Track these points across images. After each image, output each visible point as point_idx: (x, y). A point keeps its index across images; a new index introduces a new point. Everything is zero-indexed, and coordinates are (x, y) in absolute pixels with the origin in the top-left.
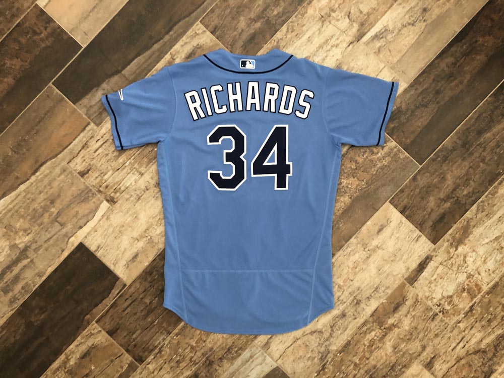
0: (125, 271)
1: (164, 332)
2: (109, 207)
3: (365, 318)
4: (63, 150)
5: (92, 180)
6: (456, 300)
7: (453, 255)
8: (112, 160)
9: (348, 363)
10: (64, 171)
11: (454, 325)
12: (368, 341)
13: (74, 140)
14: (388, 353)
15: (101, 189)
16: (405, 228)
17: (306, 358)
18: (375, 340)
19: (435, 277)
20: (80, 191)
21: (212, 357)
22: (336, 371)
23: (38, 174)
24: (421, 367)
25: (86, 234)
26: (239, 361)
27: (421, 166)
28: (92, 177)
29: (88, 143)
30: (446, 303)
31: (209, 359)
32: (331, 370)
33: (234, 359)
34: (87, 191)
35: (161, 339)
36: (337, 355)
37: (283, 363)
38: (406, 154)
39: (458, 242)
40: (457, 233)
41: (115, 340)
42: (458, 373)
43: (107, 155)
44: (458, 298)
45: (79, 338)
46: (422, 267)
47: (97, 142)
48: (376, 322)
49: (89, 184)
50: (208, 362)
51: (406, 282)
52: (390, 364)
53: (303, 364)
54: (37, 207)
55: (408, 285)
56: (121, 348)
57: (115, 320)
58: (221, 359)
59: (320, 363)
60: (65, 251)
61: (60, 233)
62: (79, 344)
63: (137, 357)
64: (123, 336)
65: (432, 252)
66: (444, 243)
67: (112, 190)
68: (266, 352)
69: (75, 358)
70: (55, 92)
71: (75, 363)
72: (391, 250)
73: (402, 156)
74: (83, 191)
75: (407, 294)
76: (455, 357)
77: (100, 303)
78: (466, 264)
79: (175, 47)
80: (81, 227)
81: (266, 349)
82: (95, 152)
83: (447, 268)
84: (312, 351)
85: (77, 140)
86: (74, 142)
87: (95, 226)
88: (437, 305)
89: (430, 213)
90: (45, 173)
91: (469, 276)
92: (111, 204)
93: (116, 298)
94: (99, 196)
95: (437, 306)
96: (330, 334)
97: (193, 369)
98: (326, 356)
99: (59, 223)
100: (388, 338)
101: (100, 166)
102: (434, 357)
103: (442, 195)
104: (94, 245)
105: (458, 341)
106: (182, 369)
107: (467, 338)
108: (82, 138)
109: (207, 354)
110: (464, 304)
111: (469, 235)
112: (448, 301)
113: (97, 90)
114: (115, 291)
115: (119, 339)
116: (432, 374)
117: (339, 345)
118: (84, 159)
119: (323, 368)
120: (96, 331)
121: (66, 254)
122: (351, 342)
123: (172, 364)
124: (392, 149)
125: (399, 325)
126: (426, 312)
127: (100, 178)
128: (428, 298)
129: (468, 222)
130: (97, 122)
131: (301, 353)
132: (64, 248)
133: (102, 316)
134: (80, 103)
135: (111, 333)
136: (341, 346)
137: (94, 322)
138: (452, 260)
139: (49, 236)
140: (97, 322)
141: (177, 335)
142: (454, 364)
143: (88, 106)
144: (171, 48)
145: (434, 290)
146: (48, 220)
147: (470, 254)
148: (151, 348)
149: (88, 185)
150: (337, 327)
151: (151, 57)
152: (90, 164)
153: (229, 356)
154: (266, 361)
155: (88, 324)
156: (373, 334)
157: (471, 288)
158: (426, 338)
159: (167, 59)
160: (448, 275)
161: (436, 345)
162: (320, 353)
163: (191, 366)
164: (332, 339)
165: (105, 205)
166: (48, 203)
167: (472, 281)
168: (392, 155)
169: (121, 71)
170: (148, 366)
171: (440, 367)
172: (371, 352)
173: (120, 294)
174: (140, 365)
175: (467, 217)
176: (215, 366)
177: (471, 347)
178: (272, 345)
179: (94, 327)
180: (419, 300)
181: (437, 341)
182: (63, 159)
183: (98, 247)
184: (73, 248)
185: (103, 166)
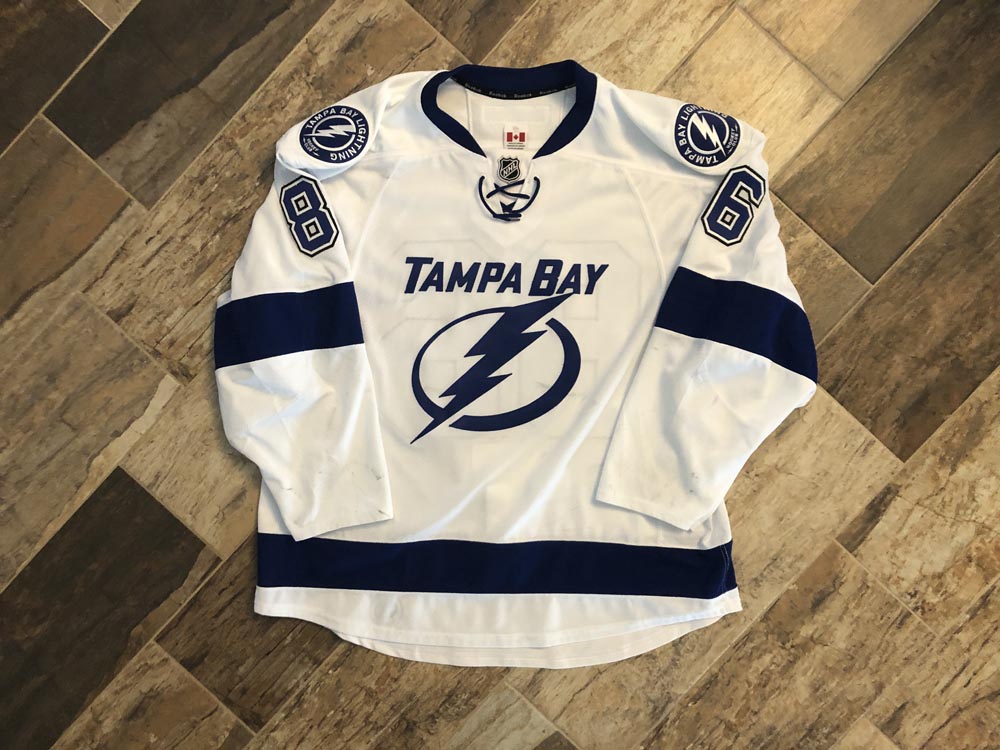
0: (217, 528)
1: (307, 659)
2: (179, 388)
3: (749, 624)
4: (72, 263)
5: (138, 328)
6: (951, 583)
7: (946, 484)
8: (181, 284)
9: (713, 723)
10: (77, 308)
11: (948, 637)
12: (756, 675)
13: (97, 239)
14: (801, 701)
15: (158, 348)
16: (836, 426)
17: (620, 713)
18: (771, 672)
19: (905, 531)
20: (115, 354)
21: (414, 713)
22: (686, 740)
23: (17, 316)
24: (873, 729)
25: (128, 450)
26: (472, 721)
27: (873, 287)
28: (139, 322)
29: (127, 247)
30: (930, 589)
31: (408, 717)
32: (676, 738)
33: (460, 715)
34: (128, 352)
35: (300, 676)
36: (687, 706)
37: (568, 725)
38: (840, 259)
39: (955, 456)
40: (954, 435)
41: (199, 680)
42: (955, 739)
43: (171, 271)
44: (956, 579)
45: (120, 677)
46: (876, 510)
47: (147, 243)
48: (772, 633)
49: (133, 338)
50: (404, 726)
51: (839, 544)
52: (804, 724)
53: (613, 724)
54: (19, 389)
55: (845, 551)
56: (213, 696)
57: (197, 636)
58: (432, 718)
59: (650, 723)
60: (84, 487)
61: (71, 447)
62: (122, 689)
63: (248, 717)
64: (216, 672)
65: (897, 478)
66: (926, 457)
67: (184, 351)
68: (531, 702)
69: (114, 719)
70: (50, 132)
71: (115, 731)
72: (806, 474)
73: (831, 266)
74: (120, 354)
75: (841, 572)
76: (948, 706)
77: (165, 598)
78: (975, 504)
79: (317, 26)
80: (117, 434)
81: (531, 696)
82: (144, 266)
83: (933, 513)
84: (632, 698)
85: (103, 238)
86: (97, 244)
87: (149, 430)
88: (909, 594)
89: (895, 391)
90: (33, 315)
91: (982, 530)
92: (182, 381)
93: (198, 589)
94: (155, 362)
95: (909, 597)
96: (673, 660)
97: (372, 740)
98: (663, 709)
99: (69, 425)
100: (800, 666)
101: (157, 296)
102: (903, 707)
103: (921, 351)
104: (147, 473)
105: (955, 672)
106: (350, 740)
107: (975, 665)
108: (114, 235)
109: (401, 706)
110: (970, 592)
111: (982, 439)
112: (935, 585)
113: (145, 125)
114: (196, 573)
115: (209, 679)
116: (898, 743)
117: (693, 683)
118: (120, 281)
119: (659, 732)
120: (158, 661)
121: (86, 493)
122: (720, 677)
123: (326, 729)
124: (808, 250)
125: (826, 637)
126: (884, 609)
127: (155, 324)
128: (890, 578)
129: (979, 409)
130: (146, 199)
131: (608, 703)
132: (81, 479)
133: (169, 629)
134: (107, 155)
135: (190, 664)
136: (696, 686)
137: (152, 641)
138: (943, 494)
139: (46, 453)
140: (158, 640)
141: (335, 666)
142: (944, 721)
143: (125, 162)
144: (308, 27)
145: (904, 562)
146: (43, 418)
147: (983, 481)
148: (278, 695)
149: (131, 340)
150: (687, 644)
151: (262, 49)
152: (133, 294)
153: (449, 711)
154: (531, 721)
155: (140, 644)
156: (767, 658)
157: (987, 556)
158: (885, 668)
159: (300, 54)
160: (935, 528)
161: (906, 681)
162: (651, 701)
163: (367, 733)
164: (676, 672)
165: (169, 383)
166: (43, 381)
167: (987, 541)
168: (808, 262)
169: (198, 82)
170: (272, 734)
171: (915, 729)
172: (764, 699)
173: (207, 580)
174: (256, 732)
175: (979, 400)
176: (420, 733)
177: (983, 685)
178: (545, 684)
179: (153, 650)
180: (870, 584)
181: (907, 672)
182: (73, 284)
183: (157, 477)
184: (100, 480)
185: (162, 296)
